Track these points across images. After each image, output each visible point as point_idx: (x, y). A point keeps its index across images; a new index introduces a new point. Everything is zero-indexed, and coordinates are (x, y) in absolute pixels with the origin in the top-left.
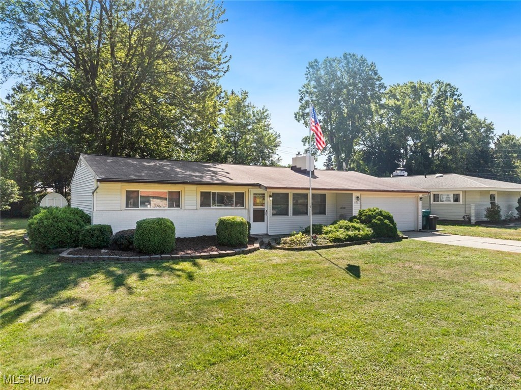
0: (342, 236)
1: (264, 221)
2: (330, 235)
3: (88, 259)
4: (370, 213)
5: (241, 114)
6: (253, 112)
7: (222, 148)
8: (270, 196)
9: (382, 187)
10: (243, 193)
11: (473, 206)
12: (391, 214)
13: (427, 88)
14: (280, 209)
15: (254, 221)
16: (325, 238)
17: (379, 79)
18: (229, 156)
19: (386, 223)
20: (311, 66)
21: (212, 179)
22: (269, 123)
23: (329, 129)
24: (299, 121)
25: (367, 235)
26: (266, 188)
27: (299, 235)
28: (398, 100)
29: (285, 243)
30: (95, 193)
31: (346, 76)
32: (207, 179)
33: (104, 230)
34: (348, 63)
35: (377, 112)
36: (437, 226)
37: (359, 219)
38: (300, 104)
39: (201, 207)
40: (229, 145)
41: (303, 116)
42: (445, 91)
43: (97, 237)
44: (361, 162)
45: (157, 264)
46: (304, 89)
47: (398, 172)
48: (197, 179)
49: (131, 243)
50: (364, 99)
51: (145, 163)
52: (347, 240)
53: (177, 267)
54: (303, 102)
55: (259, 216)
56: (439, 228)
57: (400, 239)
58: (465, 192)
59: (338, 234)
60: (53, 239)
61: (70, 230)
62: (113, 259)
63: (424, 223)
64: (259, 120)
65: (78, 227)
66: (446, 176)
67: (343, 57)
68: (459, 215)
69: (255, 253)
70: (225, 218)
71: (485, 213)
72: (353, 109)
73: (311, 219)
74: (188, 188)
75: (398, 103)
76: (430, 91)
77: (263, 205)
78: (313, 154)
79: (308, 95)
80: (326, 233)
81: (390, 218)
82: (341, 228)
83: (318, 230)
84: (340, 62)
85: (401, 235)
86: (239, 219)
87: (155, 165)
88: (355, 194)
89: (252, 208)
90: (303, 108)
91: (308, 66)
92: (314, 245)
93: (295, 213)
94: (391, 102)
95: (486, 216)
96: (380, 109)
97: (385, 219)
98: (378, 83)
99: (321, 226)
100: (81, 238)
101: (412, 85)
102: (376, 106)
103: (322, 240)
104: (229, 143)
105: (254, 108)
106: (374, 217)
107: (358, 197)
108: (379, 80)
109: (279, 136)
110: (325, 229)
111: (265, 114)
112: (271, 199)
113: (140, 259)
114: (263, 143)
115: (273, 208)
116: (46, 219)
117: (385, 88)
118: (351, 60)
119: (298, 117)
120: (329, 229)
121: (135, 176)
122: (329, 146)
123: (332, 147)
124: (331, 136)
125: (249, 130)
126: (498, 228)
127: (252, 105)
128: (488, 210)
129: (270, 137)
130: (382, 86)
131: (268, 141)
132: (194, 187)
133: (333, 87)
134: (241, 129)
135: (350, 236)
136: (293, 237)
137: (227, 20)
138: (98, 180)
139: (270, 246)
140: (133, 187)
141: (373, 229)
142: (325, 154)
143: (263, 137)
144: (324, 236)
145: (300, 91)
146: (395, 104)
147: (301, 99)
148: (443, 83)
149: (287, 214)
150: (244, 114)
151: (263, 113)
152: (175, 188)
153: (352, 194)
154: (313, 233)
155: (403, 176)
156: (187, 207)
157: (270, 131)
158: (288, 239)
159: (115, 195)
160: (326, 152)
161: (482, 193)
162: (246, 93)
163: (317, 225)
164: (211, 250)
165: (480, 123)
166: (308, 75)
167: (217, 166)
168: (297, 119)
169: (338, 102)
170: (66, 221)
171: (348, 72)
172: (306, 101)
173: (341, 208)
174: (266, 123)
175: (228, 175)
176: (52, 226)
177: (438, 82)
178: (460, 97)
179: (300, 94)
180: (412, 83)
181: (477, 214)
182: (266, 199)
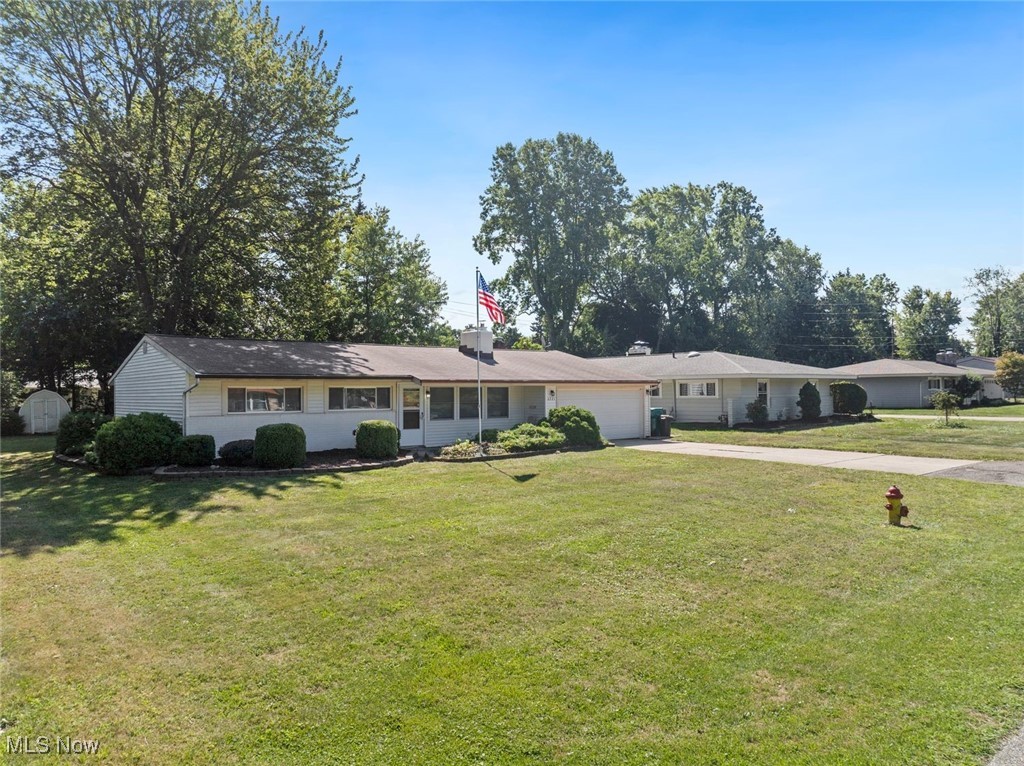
0: (522, 444)
1: (418, 427)
2: (507, 443)
3: (200, 476)
4: (563, 413)
5: (377, 249)
6: (399, 246)
7: (344, 307)
8: (427, 393)
9: (590, 375)
10: (388, 389)
11: (730, 401)
12: (593, 414)
13: (702, 196)
14: (442, 411)
15: (405, 428)
16: (499, 447)
17: (620, 181)
18: (356, 320)
19: (583, 426)
20: (502, 156)
21: (346, 371)
22: (427, 264)
23: (535, 267)
24: (481, 253)
25: (556, 442)
26: (421, 381)
27: (465, 443)
28: (653, 217)
29: (446, 454)
30: (188, 394)
31: (564, 176)
32: (339, 370)
33: (206, 442)
34: (566, 152)
35: (616, 238)
36: (672, 430)
37: (550, 421)
38: (482, 222)
39: (330, 408)
40: (356, 302)
41: (488, 243)
42: (734, 203)
43: (197, 451)
44: (591, 328)
45: (291, 477)
46: (490, 196)
47: (636, 347)
48: (326, 370)
49: (249, 457)
50: (595, 218)
51: (244, 348)
52: (528, 449)
53: (316, 480)
54: (489, 218)
55: (412, 420)
56: (675, 433)
57: (602, 447)
58: (722, 380)
59: (518, 441)
60: (137, 455)
61: (159, 443)
62: (233, 475)
63: (654, 427)
64: (409, 260)
65: (168, 439)
66: (705, 355)
67: (556, 142)
68: (712, 414)
69: (408, 465)
70: (368, 422)
71: (746, 411)
72: (574, 235)
73: (481, 424)
74: (312, 383)
75: (652, 224)
76: (708, 203)
77: (417, 404)
78: (508, 311)
79: (496, 206)
80: (502, 440)
81: (590, 420)
82: (522, 433)
83: (490, 436)
84: (552, 150)
85: (605, 442)
86: (385, 423)
87: (259, 350)
88: (548, 388)
89: (402, 409)
90: (487, 229)
91: (496, 155)
92: (484, 455)
93: (462, 417)
94: (641, 221)
95: (748, 416)
96: (622, 234)
97: (582, 420)
98: (617, 188)
99: (495, 432)
100: (174, 452)
101: (676, 191)
102: (615, 229)
103: (494, 449)
104: (356, 298)
105: (401, 237)
106: (568, 419)
107: (552, 392)
108: (618, 183)
109: (445, 285)
110: (501, 435)
111: (419, 249)
112: (429, 396)
113: (267, 474)
114: (416, 299)
115: (431, 409)
116: (126, 429)
117: (629, 198)
118: (571, 148)
119: (479, 245)
120: (506, 435)
121: (243, 368)
122: (535, 298)
123: (541, 301)
124: (539, 281)
125: (391, 277)
126: (758, 431)
127: (396, 232)
128: (750, 407)
129: (429, 287)
130: (625, 194)
131: (425, 295)
132: (320, 382)
133: (541, 192)
134: (378, 273)
135: (533, 444)
136: (457, 446)
137: (357, 111)
138: (197, 376)
139: (427, 459)
140: (235, 384)
141: (566, 435)
142: (528, 311)
143: (416, 288)
144: (499, 444)
145: (481, 198)
146: (646, 224)
147: (484, 214)
148: (731, 187)
149: (451, 417)
150: (383, 249)
151: (416, 247)
152: (293, 384)
153: (544, 387)
154: (483, 440)
155: (644, 354)
156: (310, 410)
157: (429, 277)
158: (450, 449)
159: (215, 395)
160: (530, 308)
161: (746, 381)
162: (385, 212)
163: (491, 431)
164: (353, 463)
165: (799, 256)
166: (497, 172)
167: (348, 349)
168: (477, 250)
169: (549, 221)
170: (153, 432)
171: (566, 169)
172: (493, 217)
173: (531, 407)
174: (421, 264)
175: (366, 364)
176: (135, 437)
177: (723, 185)
178: (760, 213)
179: (482, 204)
180: (677, 188)
181: (736, 413)
182: (421, 397)
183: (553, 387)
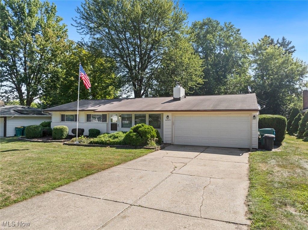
1: (117, 130)
8: (120, 116)
15: (111, 130)
30: (52, 116)
39: (87, 121)
55: (114, 127)
74: (81, 113)
88: (166, 114)
89: (110, 123)
115: (122, 123)
153: (163, 114)
156: (80, 122)
183: (169, 114)
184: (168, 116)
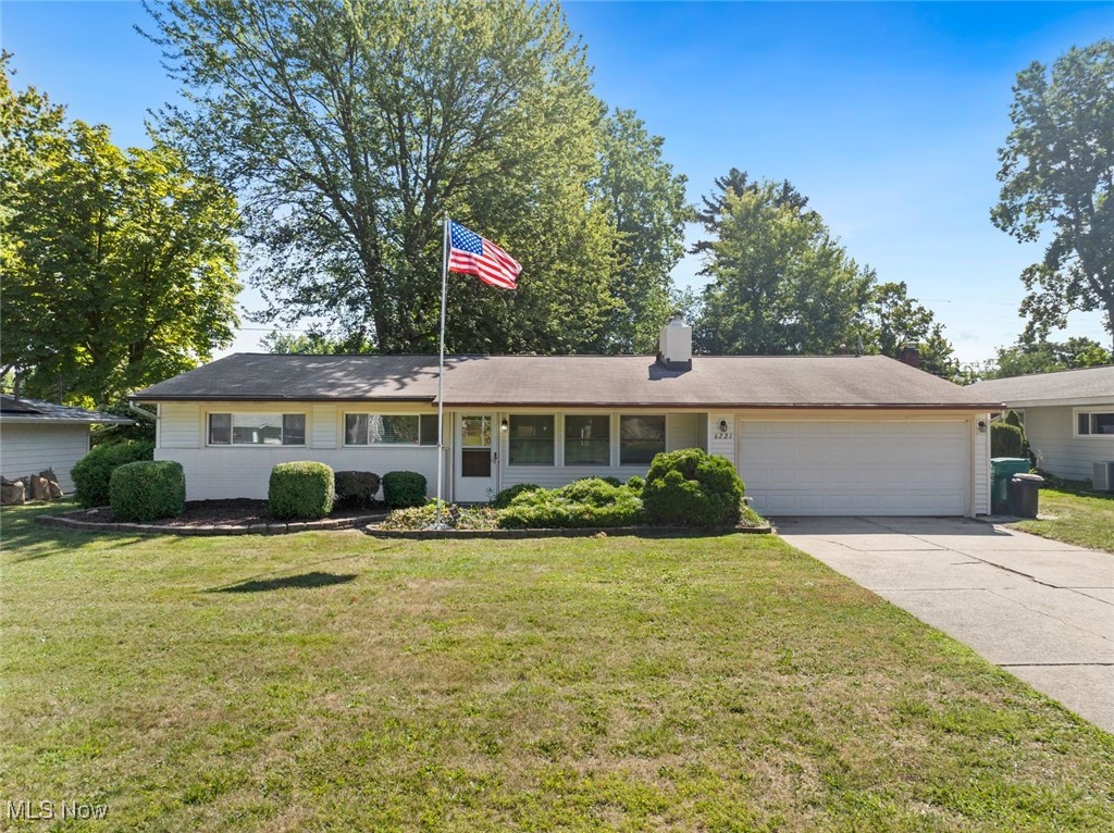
1: (489, 475)
8: (504, 423)
10: (437, 417)
15: (463, 476)
29: (387, 521)
39: (347, 442)
55: (477, 463)
59: (532, 508)
74: (318, 408)
77: (486, 440)
80: (512, 505)
89: (459, 446)
112: (507, 427)
115: (511, 449)
132: (331, 407)
140: (218, 409)
141: (646, 503)
149: (549, 461)
152: (295, 409)
153: (707, 415)
156: (315, 444)
158: (398, 513)
159: (189, 422)
163: (522, 487)
182: (494, 430)
183: (728, 416)
184: (723, 423)
